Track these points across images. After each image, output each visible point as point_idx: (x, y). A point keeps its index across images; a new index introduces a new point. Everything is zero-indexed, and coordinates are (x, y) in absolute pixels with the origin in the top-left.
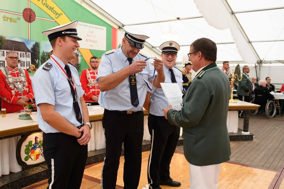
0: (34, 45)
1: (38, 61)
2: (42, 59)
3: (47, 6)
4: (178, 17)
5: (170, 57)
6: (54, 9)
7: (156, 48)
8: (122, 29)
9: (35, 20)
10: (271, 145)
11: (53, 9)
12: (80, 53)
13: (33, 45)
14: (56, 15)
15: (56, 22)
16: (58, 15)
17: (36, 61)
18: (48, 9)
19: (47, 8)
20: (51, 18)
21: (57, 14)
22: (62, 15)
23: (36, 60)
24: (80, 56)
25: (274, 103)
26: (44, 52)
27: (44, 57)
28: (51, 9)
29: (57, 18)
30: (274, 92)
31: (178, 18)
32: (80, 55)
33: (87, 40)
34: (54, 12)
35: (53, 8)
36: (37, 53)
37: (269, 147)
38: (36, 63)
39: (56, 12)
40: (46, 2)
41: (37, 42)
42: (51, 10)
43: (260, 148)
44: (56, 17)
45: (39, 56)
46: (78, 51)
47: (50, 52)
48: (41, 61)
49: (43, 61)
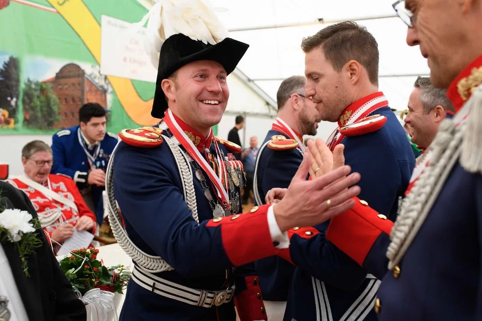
0: (5, 64)
1: (16, 102)
2: (26, 98)
4: (320, 18)
9: (8, 4)
12: (110, 86)
13: (3, 63)
15: (58, 12)
17: (9, 102)
20: (48, 4)
23: (12, 99)
24: (111, 92)
26: (29, 81)
27: (29, 92)
29: (61, 5)
31: (320, 20)
32: (110, 90)
33: (125, 59)
36: (14, 83)
38: (11, 106)
41: (15, 56)
44: (58, 3)
45: (17, 90)
46: (107, 81)
47: (45, 82)
48: (24, 102)
49: (28, 101)
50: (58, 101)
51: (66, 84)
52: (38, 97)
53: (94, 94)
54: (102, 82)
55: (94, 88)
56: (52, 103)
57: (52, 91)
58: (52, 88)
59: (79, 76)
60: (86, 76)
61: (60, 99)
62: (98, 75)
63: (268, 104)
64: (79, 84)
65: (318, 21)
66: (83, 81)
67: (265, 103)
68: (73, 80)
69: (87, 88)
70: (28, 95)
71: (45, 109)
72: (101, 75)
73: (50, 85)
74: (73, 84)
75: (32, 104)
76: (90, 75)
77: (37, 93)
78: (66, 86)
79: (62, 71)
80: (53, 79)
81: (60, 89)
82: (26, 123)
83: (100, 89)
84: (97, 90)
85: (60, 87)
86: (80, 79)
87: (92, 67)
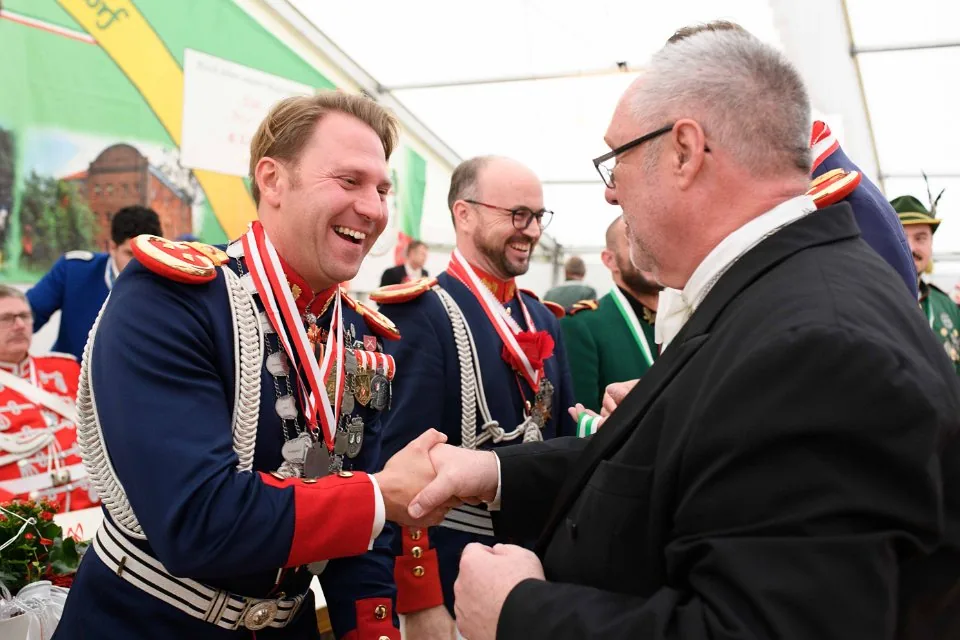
1: (7, 218)
2: (26, 210)
4: (620, 62)
12: (199, 191)
14: (100, 13)
15: (97, 43)
16: (106, 17)
20: (76, 26)
21: (105, 9)
22: (127, 15)
24: (202, 203)
26: (34, 176)
27: (34, 199)
29: (103, 28)
31: (620, 65)
32: (199, 197)
33: (231, 138)
41: (6, 128)
44: (98, 24)
45: (9, 194)
46: (194, 181)
47: (66, 180)
48: (22, 218)
49: (30, 216)
50: (91, 217)
51: (109, 184)
52: (52, 209)
53: (166, 204)
54: (183, 182)
55: (166, 194)
56: (80, 222)
57: (80, 196)
58: (81, 192)
59: (136, 169)
60: (151, 169)
61: (96, 213)
62: (175, 168)
64: (137, 185)
65: (617, 67)
66: (144, 179)
68: (124, 177)
69: (152, 194)
70: (32, 206)
71: (65, 232)
72: (181, 168)
73: (76, 186)
74: (125, 186)
75: (40, 223)
76: (159, 168)
77: (48, 202)
78: (109, 189)
79: (101, 158)
80: (82, 173)
81: (98, 194)
82: (25, 258)
83: (180, 195)
84: (173, 198)
85: (97, 190)
86: (139, 175)
87: (164, 151)
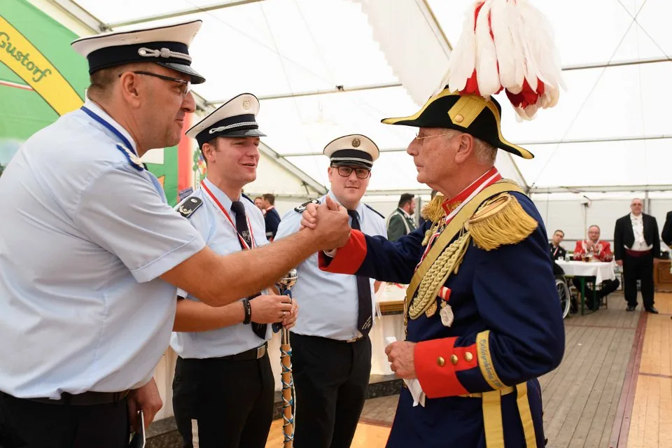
3: (10, 49)
4: (339, 86)
5: (353, 177)
6: (29, 57)
7: (285, 158)
8: (202, 110)
10: (576, 388)
11: (26, 57)
14: (34, 73)
15: (34, 89)
16: (39, 74)
18: (14, 58)
19: (10, 54)
20: (24, 82)
21: (38, 70)
22: (50, 73)
25: (566, 285)
28: (21, 57)
29: (36, 81)
30: (564, 259)
31: (339, 88)
34: (30, 66)
35: (28, 55)
37: (571, 394)
39: (36, 64)
40: (8, 39)
42: (20, 62)
43: (553, 398)
44: (33, 78)
63: (305, 184)
65: (337, 89)
67: (302, 184)
